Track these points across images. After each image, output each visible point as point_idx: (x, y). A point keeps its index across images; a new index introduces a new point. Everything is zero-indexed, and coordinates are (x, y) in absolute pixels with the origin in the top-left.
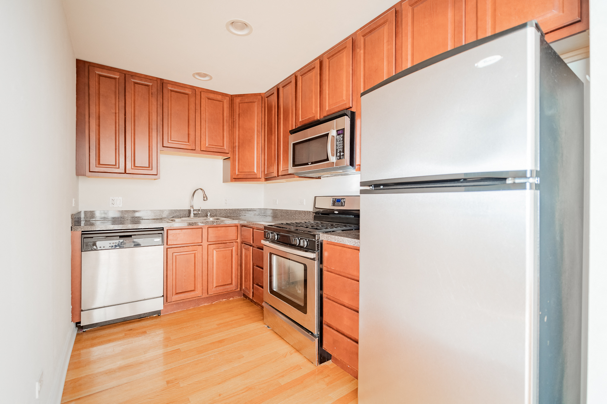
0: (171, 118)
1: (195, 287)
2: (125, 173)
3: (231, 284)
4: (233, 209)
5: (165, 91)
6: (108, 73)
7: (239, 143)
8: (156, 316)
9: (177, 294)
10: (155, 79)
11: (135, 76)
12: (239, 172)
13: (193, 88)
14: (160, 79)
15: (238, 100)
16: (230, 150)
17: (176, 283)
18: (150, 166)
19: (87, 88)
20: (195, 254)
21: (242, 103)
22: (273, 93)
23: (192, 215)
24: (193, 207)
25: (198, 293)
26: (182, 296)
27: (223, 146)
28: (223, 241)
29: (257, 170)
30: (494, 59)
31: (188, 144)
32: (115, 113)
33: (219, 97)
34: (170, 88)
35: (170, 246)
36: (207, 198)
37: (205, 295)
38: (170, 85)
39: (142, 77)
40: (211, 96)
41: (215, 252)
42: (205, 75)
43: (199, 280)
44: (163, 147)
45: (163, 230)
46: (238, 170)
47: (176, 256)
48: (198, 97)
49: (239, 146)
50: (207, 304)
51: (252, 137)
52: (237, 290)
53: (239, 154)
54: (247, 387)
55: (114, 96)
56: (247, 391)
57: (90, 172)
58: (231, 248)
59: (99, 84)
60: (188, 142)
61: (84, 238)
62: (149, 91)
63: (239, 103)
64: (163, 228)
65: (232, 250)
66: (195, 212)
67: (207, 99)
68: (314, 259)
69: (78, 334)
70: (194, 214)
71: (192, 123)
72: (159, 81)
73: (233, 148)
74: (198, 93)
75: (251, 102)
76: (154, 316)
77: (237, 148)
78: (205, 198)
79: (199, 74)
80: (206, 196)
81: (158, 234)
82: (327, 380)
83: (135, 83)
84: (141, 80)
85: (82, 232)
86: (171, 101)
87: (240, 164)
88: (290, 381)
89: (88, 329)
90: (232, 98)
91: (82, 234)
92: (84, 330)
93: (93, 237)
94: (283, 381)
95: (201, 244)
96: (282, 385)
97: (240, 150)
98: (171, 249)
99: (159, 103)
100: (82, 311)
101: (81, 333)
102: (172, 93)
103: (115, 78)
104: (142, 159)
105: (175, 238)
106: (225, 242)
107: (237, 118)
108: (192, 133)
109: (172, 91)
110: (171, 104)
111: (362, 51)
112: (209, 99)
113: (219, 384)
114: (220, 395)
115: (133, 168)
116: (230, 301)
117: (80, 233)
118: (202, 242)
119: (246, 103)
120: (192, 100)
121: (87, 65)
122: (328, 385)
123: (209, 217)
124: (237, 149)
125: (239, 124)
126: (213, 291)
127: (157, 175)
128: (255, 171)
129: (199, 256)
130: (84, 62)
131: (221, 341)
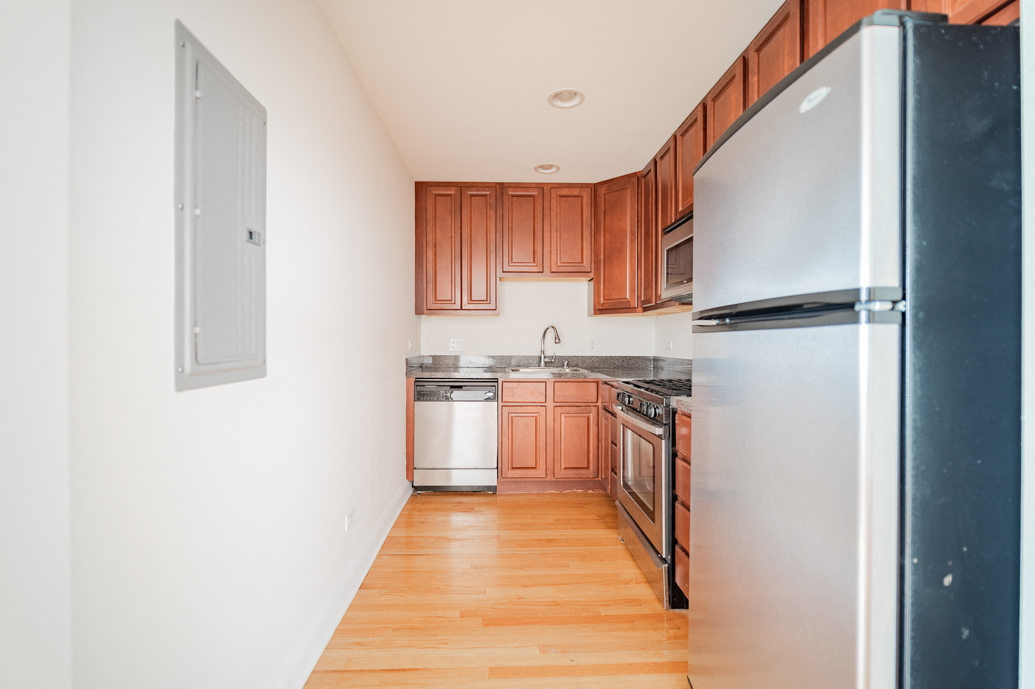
0: (512, 233)
1: (536, 464)
2: (461, 309)
3: (588, 468)
4: (603, 357)
5: (505, 198)
6: (444, 190)
7: (604, 254)
8: (491, 494)
9: (513, 468)
10: (494, 185)
11: (471, 187)
12: (604, 299)
13: (540, 187)
14: (500, 183)
15: (602, 191)
16: (593, 266)
17: (512, 454)
18: (487, 300)
19: (424, 212)
20: (536, 417)
21: (609, 193)
22: (650, 170)
23: (543, 363)
24: (543, 352)
25: (540, 473)
26: (519, 473)
27: (582, 262)
28: (576, 402)
29: (631, 296)
30: (821, 93)
31: (534, 264)
32: (451, 237)
33: (576, 192)
34: (510, 193)
35: (506, 404)
36: (559, 340)
37: (550, 478)
38: (512, 189)
39: (480, 186)
40: (565, 192)
41: (563, 416)
42: (550, 167)
43: (542, 455)
44: (503, 272)
45: (497, 382)
46: (604, 296)
47: (512, 417)
48: (547, 198)
49: (604, 260)
50: (555, 492)
51: (623, 244)
52: (596, 479)
53: (604, 272)
54: (554, 602)
55: (450, 217)
56: (552, 605)
57: (427, 310)
58: (587, 415)
59: (436, 205)
60: (534, 262)
61: (417, 386)
62: (487, 202)
63: (605, 195)
64: (497, 379)
65: (588, 418)
66: (547, 360)
67: (558, 197)
68: (660, 436)
69: (412, 495)
70: (546, 363)
71: (539, 235)
72: (498, 187)
73: (597, 263)
74: (547, 192)
75: (622, 189)
76: (490, 492)
77: (602, 262)
78: (557, 340)
79: (543, 167)
80: (558, 337)
81: (492, 386)
82: (672, 632)
83: (472, 195)
84: (478, 190)
85: (416, 378)
86: (512, 210)
87: (606, 287)
88: (615, 614)
89: (422, 492)
90: (595, 188)
91: (415, 381)
92: (419, 492)
93: (424, 386)
94: (604, 611)
95: (545, 404)
96: (602, 614)
97: (606, 265)
98: (506, 407)
99: (498, 215)
100: (415, 468)
101: (416, 495)
102: (514, 198)
103: (450, 195)
104: (479, 292)
105: (512, 394)
106: (578, 404)
107: (602, 217)
108: (539, 249)
109: (513, 196)
110: (512, 214)
111: (756, 79)
112: (561, 196)
113: (525, 586)
114: (520, 598)
115: (469, 302)
116: (588, 494)
117: (414, 380)
118: (546, 402)
119: (616, 191)
120: (539, 203)
121: (424, 186)
122: (668, 639)
123: (565, 368)
124: (602, 265)
125: (605, 226)
126: (561, 474)
127: (496, 310)
128: (628, 297)
129: (542, 420)
130: (422, 183)
131: (549, 541)
